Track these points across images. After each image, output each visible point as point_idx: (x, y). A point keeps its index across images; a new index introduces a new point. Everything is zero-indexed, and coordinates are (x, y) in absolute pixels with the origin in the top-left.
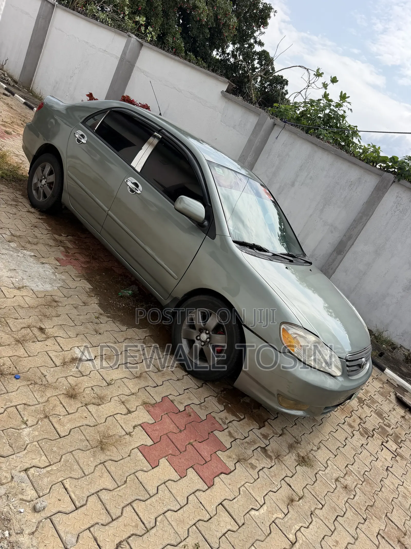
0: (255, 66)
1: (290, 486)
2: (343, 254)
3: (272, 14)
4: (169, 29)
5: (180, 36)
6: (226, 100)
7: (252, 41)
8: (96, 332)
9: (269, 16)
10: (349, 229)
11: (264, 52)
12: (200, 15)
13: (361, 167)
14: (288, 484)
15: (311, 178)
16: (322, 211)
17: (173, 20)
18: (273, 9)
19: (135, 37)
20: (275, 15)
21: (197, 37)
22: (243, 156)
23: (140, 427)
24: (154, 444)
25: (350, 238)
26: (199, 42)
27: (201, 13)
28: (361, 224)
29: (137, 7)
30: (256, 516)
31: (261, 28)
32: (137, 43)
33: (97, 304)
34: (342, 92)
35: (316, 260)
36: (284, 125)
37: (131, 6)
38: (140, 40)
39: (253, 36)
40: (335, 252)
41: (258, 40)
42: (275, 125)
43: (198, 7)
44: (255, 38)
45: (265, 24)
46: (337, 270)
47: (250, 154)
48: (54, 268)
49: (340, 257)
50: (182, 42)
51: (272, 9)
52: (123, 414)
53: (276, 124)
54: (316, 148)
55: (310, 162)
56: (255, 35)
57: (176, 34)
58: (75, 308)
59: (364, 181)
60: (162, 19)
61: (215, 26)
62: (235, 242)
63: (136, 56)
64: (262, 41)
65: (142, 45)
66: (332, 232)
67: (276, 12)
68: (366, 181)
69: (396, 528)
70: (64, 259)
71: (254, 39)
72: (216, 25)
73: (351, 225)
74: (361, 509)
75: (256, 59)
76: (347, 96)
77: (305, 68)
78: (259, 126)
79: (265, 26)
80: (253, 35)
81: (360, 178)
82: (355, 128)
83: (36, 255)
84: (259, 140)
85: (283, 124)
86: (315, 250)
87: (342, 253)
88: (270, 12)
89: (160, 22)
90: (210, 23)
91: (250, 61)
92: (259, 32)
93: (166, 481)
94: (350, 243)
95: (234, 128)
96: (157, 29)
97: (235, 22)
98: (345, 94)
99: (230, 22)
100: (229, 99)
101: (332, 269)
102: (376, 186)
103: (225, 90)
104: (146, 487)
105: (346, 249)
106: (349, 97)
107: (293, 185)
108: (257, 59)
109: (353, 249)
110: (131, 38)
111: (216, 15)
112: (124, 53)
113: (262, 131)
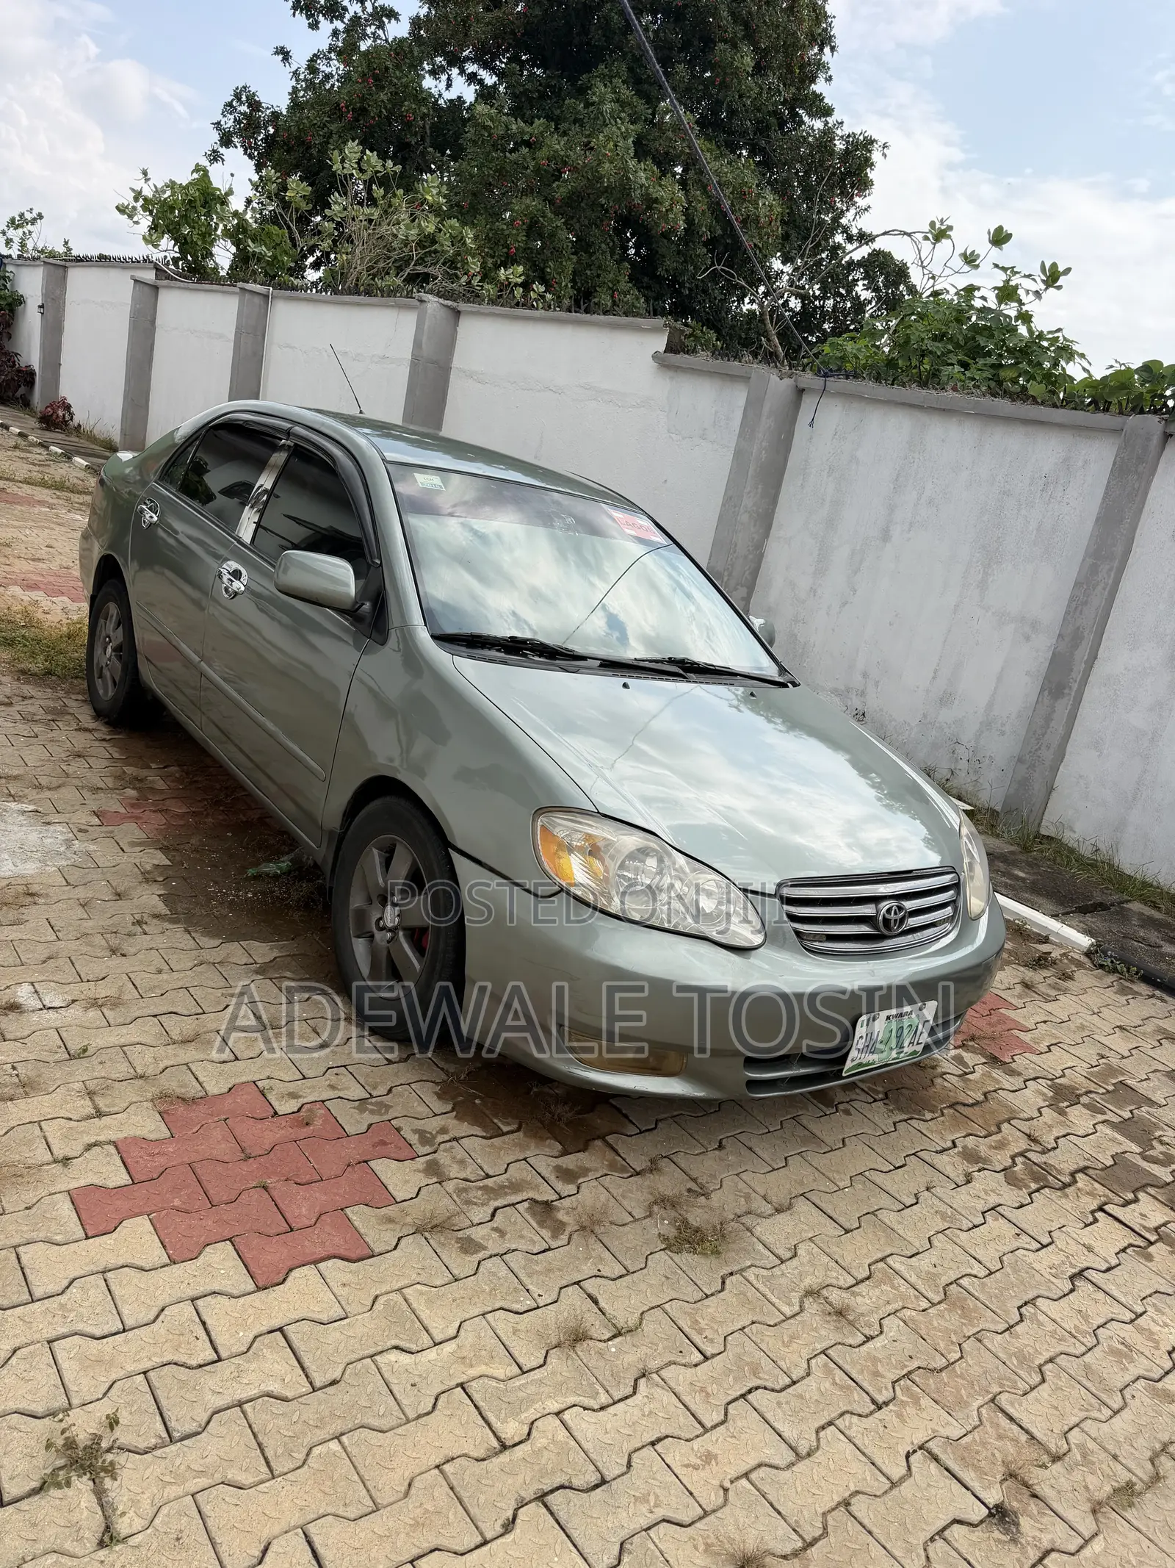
0: (862, 298)
1: (596, 1302)
2: (1070, 694)
3: (876, 156)
4: (599, 276)
5: (630, 285)
6: (671, 373)
7: (839, 238)
8: (113, 952)
9: (868, 163)
10: (1067, 612)
11: (876, 254)
12: (664, 216)
13: (1061, 426)
14: (590, 1296)
15: (930, 502)
16: (983, 585)
17: (604, 253)
18: (875, 141)
19: (436, 299)
20: (884, 155)
21: (682, 274)
22: (731, 498)
23: (112, 1149)
24: (134, 1183)
25: (1076, 638)
26: (687, 285)
27: (667, 211)
28: (1099, 588)
29: (505, 250)
30: (396, 1366)
31: (856, 199)
32: (442, 313)
33: (159, 896)
34: (1043, 264)
35: (1003, 733)
36: (822, 383)
37: (491, 252)
38: (449, 303)
39: (839, 225)
40: (1046, 693)
41: (854, 231)
42: (800, 392)
43: (656, 201)
44: (846, 230)
45: (864, 185)
46: (1069, 749)
47: (748, 489)
48: (75, 831)
49: (1063, 706)
50: (637, 299)
51: (871, 142)
52: (74, 1118)
53: (804, 390)
54: (923, 417)
55: (917, 460)
56: (844, 221)
57: (618, 282)
58: (83, 906)
59: (1080, 463)
60: (575, 258)
61: (720, 232)
62: (441, 638)
63: (449, 345)
64: (867, 230)
65: (457, 313)
66: (1028, 639)
67: (885, 146)
68: (1086, 462)
69: (1024, 1437)
70: (123, 810)
71: (842, 232)
72: (724, 230)
73: (1071, 599)
74: (877, 1374)
75: (858, 280)
76: (1061, 269)
77: (905, 233)
78: (753, 406)
79: (865, 190)
80: (838, 222)
81: (1066, 460)
82: (1059, 334)
83: (40, 809)
84: (764, 444)
85: (819, 381)
86: (990, 706)
87: (1066, 691)
88: (870, 152)
89: (570, 267)
90: (704, 229)
91: (842, 291)
92: (853, 211)
93: (110, 1266)
94: (1082, 653)
95: (703, 437)
96: (566, 286)
97: (771, 206)
98: (1054, 265)
99: (757, 209)
100: (677, 368)
101: (1048, 748)
102: (1114, 463)
103: (662, 348)
104: (30, 1278)
105: (1077, 675)
106: (1068, 271)
107: (886, 536)
108: (863, 279)
109: (1100, 670)
110: (425, 305)
111: (715, 207)
112: (417, 344)
113: (764, 418)
